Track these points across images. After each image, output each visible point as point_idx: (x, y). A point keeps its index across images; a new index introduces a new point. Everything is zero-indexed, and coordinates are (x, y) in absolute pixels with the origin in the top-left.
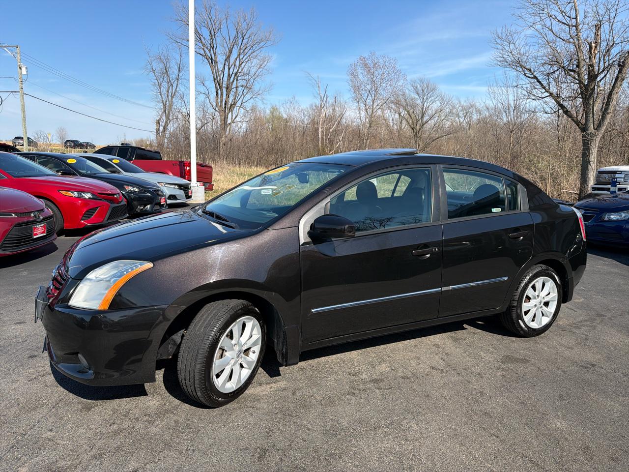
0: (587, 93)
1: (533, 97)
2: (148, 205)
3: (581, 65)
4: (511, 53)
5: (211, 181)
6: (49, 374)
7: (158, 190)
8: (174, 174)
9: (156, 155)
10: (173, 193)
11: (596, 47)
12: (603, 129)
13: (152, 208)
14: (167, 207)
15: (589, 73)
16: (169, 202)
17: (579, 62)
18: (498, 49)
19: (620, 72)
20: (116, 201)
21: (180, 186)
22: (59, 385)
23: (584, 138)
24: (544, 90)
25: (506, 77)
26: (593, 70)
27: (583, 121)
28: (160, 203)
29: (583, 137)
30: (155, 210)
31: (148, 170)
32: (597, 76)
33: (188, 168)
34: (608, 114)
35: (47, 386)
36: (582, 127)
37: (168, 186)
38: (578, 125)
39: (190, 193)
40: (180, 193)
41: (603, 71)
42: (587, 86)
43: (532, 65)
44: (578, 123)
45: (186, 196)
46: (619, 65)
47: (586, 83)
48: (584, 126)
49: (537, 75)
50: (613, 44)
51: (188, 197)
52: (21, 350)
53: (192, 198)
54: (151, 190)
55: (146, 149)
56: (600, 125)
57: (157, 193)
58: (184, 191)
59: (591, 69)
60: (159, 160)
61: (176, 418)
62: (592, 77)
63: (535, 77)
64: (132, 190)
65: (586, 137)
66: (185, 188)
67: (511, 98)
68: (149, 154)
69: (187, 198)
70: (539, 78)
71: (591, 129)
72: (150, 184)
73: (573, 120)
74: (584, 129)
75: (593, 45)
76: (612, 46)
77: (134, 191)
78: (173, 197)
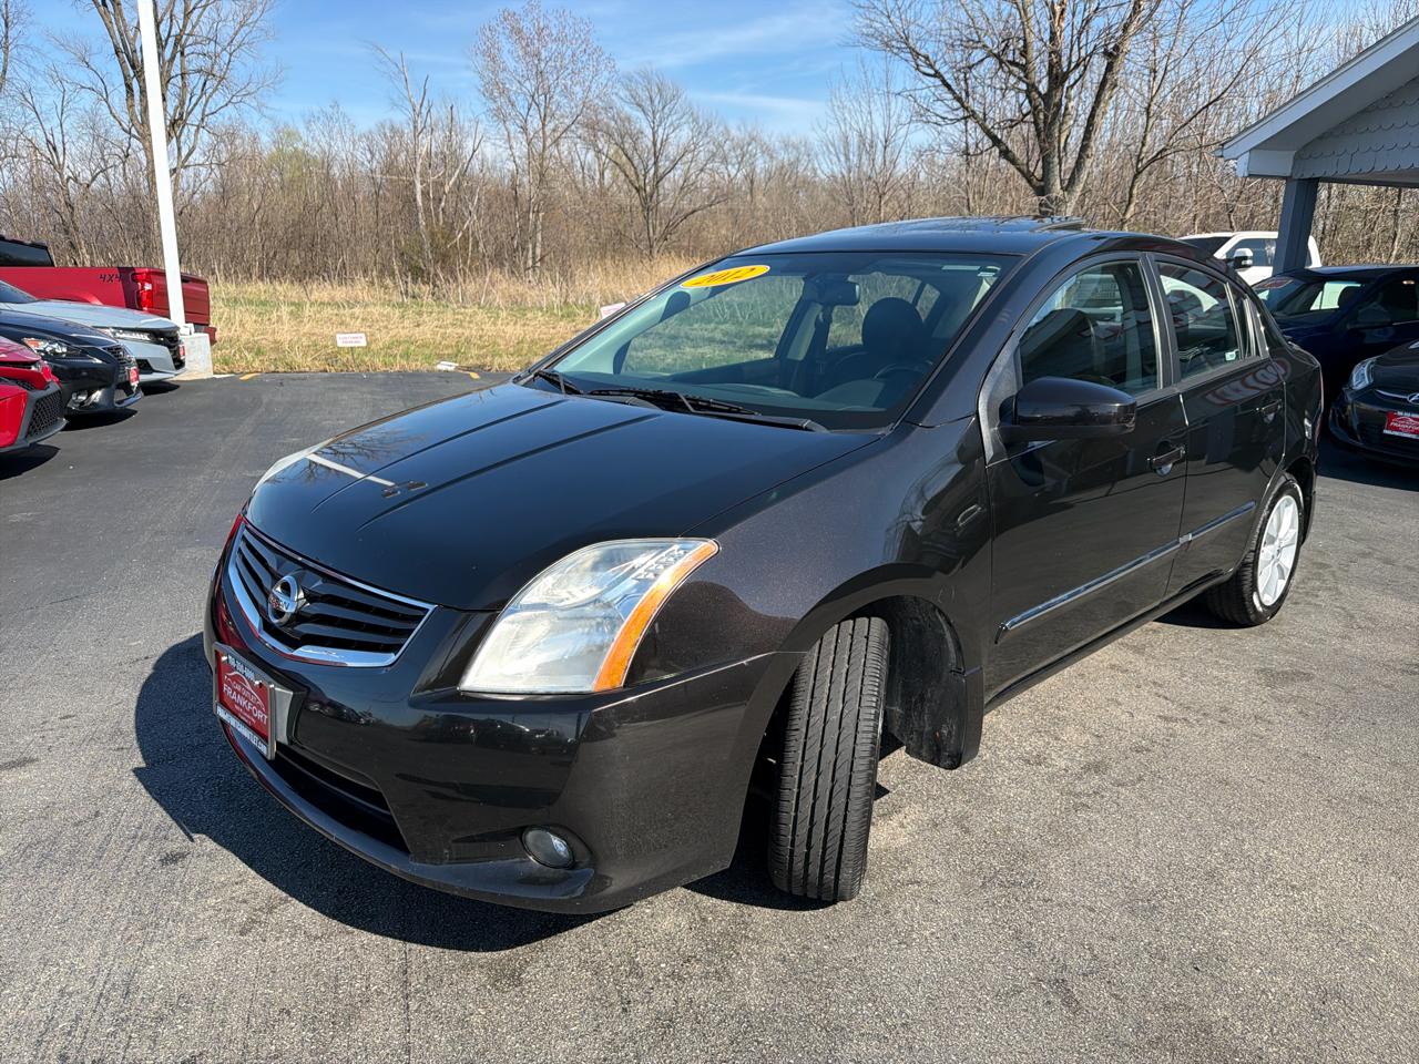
0: (1046, 113)
1: (934, 119)
2: (100, 388)
3: (1033, 53)
4: (889, 17)
5: (208, 320)
6: (286, 901)
7: (118, 348)
8: (106, 302)
9: (40, 256)
10: (142, 356)
11: (1062, 13)
12: (1079, 189)
13: (109, 397)
14: (141, 394)
15: (1051, 66)
16: (144, 378)
17: (1025, 46)
18: (860, 6)
19: (1109, 68)
20: (37, 381)
21: (157, 336)
22: (350, 929)
23: (1043, 209)
24: (956, 104)
25: (865, 73)
26: (1059, 63)
27: (1039, 173)
28: (128, 383)
29: (1041, 205)
30: (119, 403)
31: (43, 295)
32: (1066, 76)
33: (148, 287)
34: (1088, 157)
35: (316, 938)
36: (1038, 184)
37: (124, 335)
38: (1029, 182)
39: (181, 353)
40: (159, 353)
41: (1077, 65)
42: (1046, 98)
43: (928, 49)
44: (1028, 176)
45: (174, 360)
46: (1107, 54)
47: (1043, 87)
48: (1042, 183)
49: (942, 71)
50: (1097, 9)
51: (179, 364)
52: (112, 845)
53: (187, 366)
54: (100, 348)
55: (7, 238)
56: (1072, 181)
57: (114, 355)
58: (169, 347)
59: (1055, 60)
60: (48, 266)
62: (1057, 78)
63: (937, 75)
64: (48, 350)
65: (1047, 206)
66: (168, 338)
67: (878, 120)
68: (16, 253)
69: (178, 367)
70: (946, 77)
71: (1057, 189)
72: (82, 329)
73: (1019, 169)
74: (1042, 189)
75: (1058, 8)
76: (1095, 12)
77: (56, 354)
78: (144, 366)
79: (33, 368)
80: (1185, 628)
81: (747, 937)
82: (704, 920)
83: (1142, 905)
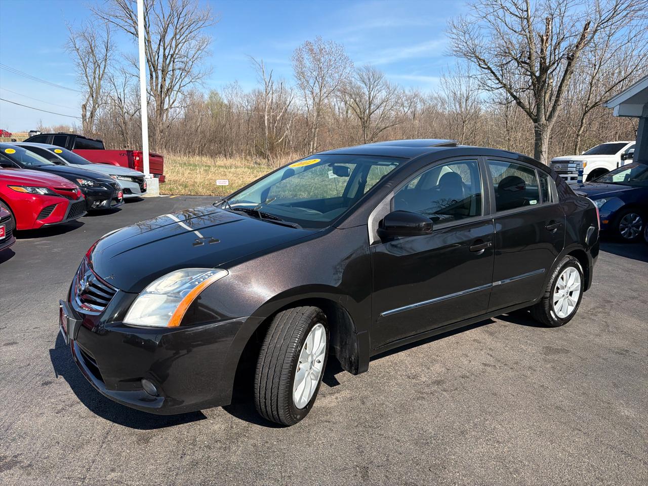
0: (539, 85)
1: (487, 88)
2: (105, 200)
3: (533, 58)
4: (466, 43)
5: (162, 172)
6: (78, 403)
7: (115, 184)
8: (122, 165)
9: (99, 145)
10: (127, 187)
11: (547, 40)
12: (554, 119)
13: (109, 203)
14: (124, 202)
15: (541, 64)
16: (125, 196)
17: (530, 55)
18: (453, 38)
19: (569, 64)
20: (75, 197)
21: (134, 179)
22: (96, 415)
23: (536, 129)
24: (497, 81)
25: (459, 67)
26: (545, 62)
27: (535, 112)
28: (117, 198)
29: (535, 127)
30: (112, 206)
31: (94, 161)
32: (548, 68)
33: (138, 158)
34: (558, 105)
35: (83, 418)
36: (534, 117)
37: (121, 178)
38: (530, 116)
39: (145, 186)
40: (135, 186)
41: (554, 63)
42: (538, 78)
43: (485, 56)
44: (529, 114)
45: (141, 189)
46: (568, 58)
47: (537, 74)
48: (536, 117)
49: (490, 66)
50: (563, 37)
51: (143, 190)
52: (28, 377)
53: (147, 191)
54: (107, 184)
55: (87, 138)
56: (550, 117)
57: (113, 187)
58: (139, 184)
59: (543, 61)
60: (101, 149)
61: (252, 441)
62: (544, 69)
63: (489, 68)
64: (86, 184)
65: (538, 128)
66: (140, 180)
67: (464, 89)
68: (90, 143)
69: (142, 192)
70: (493, 69)
71: (543, 120)
72: (104, 177)
73: (525, 111)
74: (536, 121)
75: (545, 38)
76: (562, 39)
77: (89, 185)
78: (127, 191)
79: (73, 191)
80: (521, 326)
81: (245, 436)
82: (232, 427)
83: (422, 441)
